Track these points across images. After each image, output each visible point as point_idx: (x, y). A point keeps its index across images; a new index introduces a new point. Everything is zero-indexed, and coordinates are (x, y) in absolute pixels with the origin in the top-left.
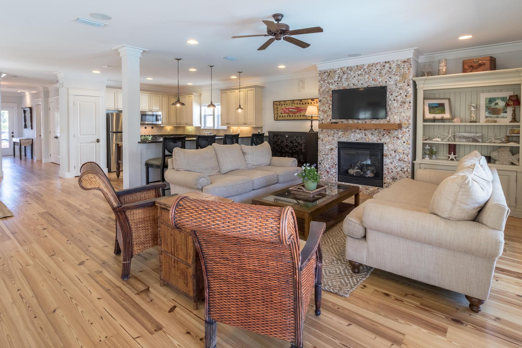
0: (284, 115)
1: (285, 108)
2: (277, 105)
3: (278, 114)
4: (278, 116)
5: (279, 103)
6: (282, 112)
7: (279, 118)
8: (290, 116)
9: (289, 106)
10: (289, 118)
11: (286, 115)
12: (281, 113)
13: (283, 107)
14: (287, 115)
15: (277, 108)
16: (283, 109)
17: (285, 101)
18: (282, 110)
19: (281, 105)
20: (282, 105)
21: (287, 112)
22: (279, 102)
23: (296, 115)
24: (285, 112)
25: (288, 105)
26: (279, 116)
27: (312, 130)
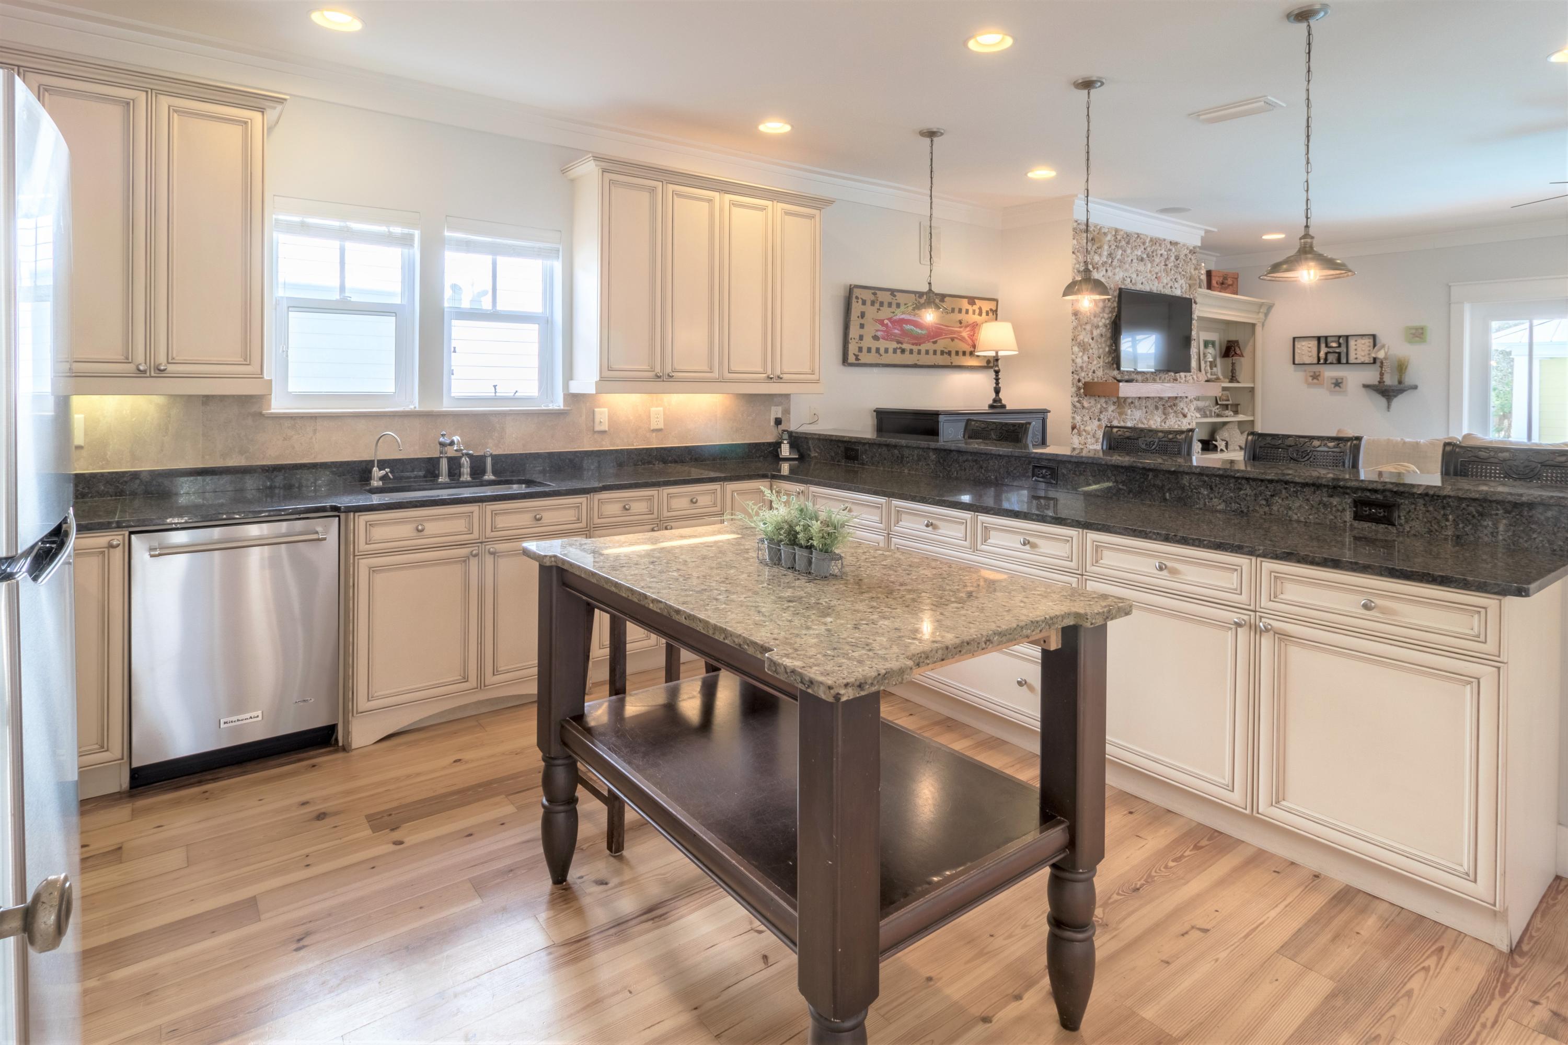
0: (882, 344)
1: (889, 319)
2: (864, 303)
3: (861, 338)
4: (860, 349)
5: (873, 298)
6: (879, 334)
7: (864, 358)
8: (903, 351)
9: (903, 313)
10: (899, 358)
11: (893, 345)
12: (876, 338)
13: (885, 313)
14: (895, 345)
15: (863, 315)
16: (881, 322)
17: (893, 292)
18: (880, 327)
19: (877, 305)
20: (882, 304)
21: (895, 335)
22: (875, 290)
23: (923, 348)
24: (888, 336)
25: (902, 308)
26: (865, 350)
27: (1000, 400)
